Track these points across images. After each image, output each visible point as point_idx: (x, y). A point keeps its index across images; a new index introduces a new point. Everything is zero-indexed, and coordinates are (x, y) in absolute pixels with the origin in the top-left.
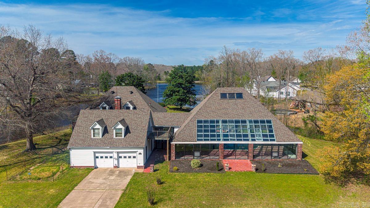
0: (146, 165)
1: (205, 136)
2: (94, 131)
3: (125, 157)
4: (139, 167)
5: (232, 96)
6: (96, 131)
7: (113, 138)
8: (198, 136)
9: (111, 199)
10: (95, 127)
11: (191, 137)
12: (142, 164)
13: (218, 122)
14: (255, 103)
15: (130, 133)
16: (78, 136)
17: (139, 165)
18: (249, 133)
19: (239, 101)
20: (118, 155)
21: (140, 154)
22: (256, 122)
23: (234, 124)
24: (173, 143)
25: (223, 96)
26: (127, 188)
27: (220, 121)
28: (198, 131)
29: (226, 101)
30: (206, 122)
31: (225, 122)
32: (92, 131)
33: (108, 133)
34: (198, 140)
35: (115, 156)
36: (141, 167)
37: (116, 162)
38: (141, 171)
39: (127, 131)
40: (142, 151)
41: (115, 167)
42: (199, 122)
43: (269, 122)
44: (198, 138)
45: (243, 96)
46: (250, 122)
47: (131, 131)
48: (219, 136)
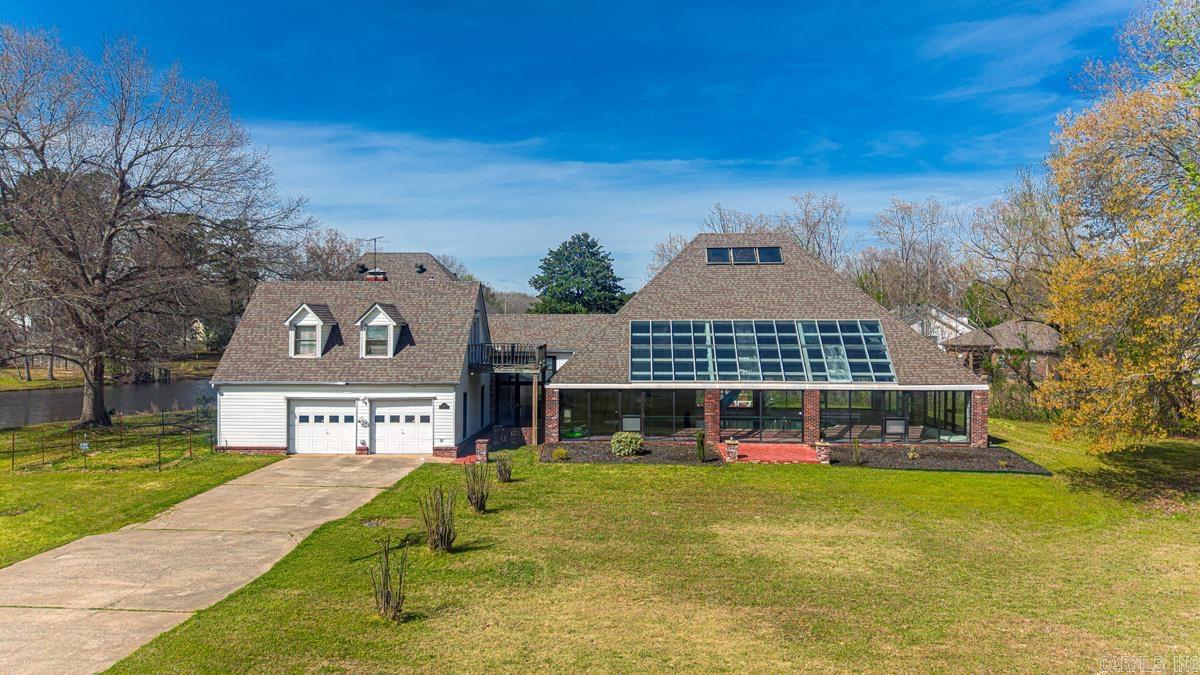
0: (465, 448)
2: (297, 336)
3: (395, 419)
4: (438, 451)
5: (745, 255)
6: (305, 335)
7: (357, 357)
8: (635, 367)
9: (342, 500)
10: (304, 322)
11: (611, 369)
12: (450, 442)
13: (700, 328)
14: (824, 276)
15: (413, 343)
16: (247, 351)
17: (438, 444)
18: (805, 360)
19: (770, 269)
20: (372, 412)
21: (444, 406)
22: (824, 328)
23: (754, 334)
24: (553, 386)
25: (717, 255)
26: (397, 485)
27: (707, 326)
28: (637, 353)
29: (724, 271)
30: (658, 327)
31: (722, 327)
32: (292, 334)
33: (341, 344)
34: (635, 378)
35: (362, 411)
36: (447, 449)
37: (364, 435)
38: (448, 460)
39: (405, 338)
40: (450, 397)
41: (360, 451)
42: (638, 327)
43: (871, 327)
44: (634, 373)
45: (783, 255)
46: (808, 327)
47: (416, 338)
48: (703, 367)
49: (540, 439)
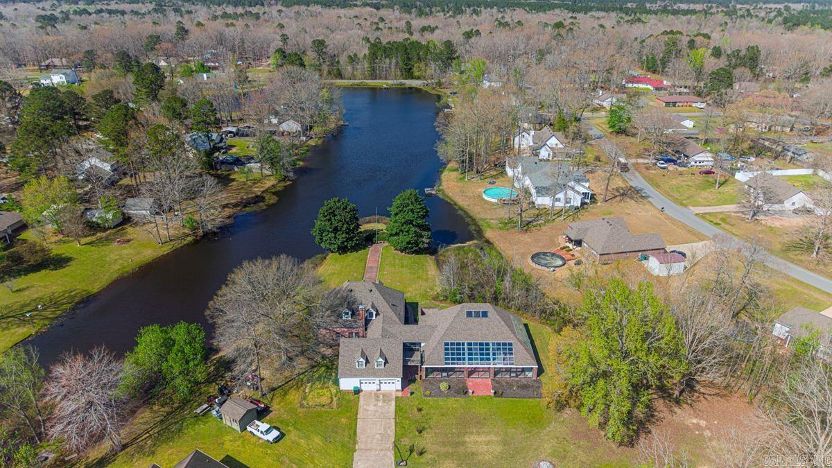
0: (403, 387)
1: (453, 359)
3: (385, 383)
4: (397, 390)
5: (477, 315)
6: (360, 363)
7: (374, 368)
8: (446, 359)
9: (389, 428)
10: (359, 360)
11: (439, 360)
12: (400, 388)
13: (463, 344)
14: (500, 323)
16: (344, 366)
18: (491, 357)
19: (484, 319)
20: (380, 382)
21: (398, 381)
22: (499, 344)
23: (478, 347)
24: (424, 366)
25: (469, 314)
26: (396, 415)
27: (466, 344)
28: (446, 354)
29: (471, 319)
30: (452, 344)
31: (470, 344)
32: (357, 363)
33: (370, 363)
34: (446, 364)
35: (378, 382)
36: (399, 390)
37: (378, 387)
38: (400, 394)
39: (386, 362)
40: (400, 379)
41: (377, 390)
42: (446, 344)
43: (510, 344)
44: (446, 361)
45: (489, 314)
46: (493, 344)
47: (389, 363)
48: (464, 359)
49: (421, 379)
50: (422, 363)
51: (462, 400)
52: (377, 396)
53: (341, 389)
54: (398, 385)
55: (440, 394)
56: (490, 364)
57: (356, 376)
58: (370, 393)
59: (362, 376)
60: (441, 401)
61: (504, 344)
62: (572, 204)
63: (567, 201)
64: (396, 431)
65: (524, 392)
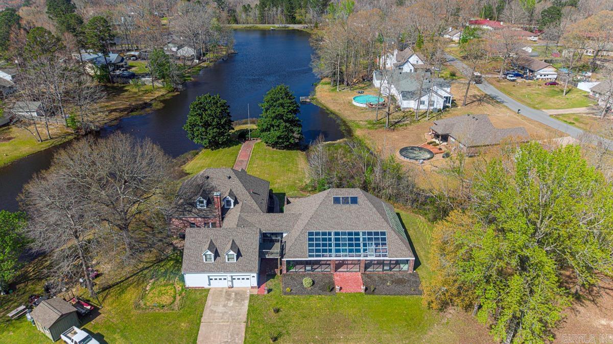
0: (260, 283)
1: (318, 251)
2: (206, 257)
3: (239, 279)
4: (252, 287)
5: (346, 201)
6: (208, 257)
7: (225, 262)
8: (310, 251)
9: (237, 334)
10: (207, 254)
11: (302, 252)
12: (256, 284)
13: (330, 234)
14: (371, 210)
15: (242, 256)
16: (190, 260)
17: (252, 285)
18: (362, 248)
19: (354, 206)
20: (232, 278)
21: (253, 277)
22: (370, 234)
23: (347, 237)
24: (284, 259)
25: (337, 200)
26: (248, 319)
27: (332, 234)
28: (310, 245)
29: (339, 206)
30: (317, 234)
31: (337, 234)
32: (204, 257)
33: (219, 256)
34: (310, 256)
35: (230, 279)
36: (255, 287)
37: (230, 283)
38: (255, 292)
39: (239, 256)
40: (255, 275)
41: (229, 288)
42: (311, 234)
43: (383, 234)
45: (358, 200)
46: (364, 233)
47: (242, 254)
48: (330, 251)
49: (281, 273)
50: (282, 255)
51: (327, 298)
52: (228, 294)
53: (187, 286)
54: (254, 281)
55: (302, 291)
56: (360, 256)
57: (203, 271)
58: (221, 290)
59: (210, 271)
60: (303, 301)
61: (376, 233)
62: (435, 107)
63: (431, 103)
64: (245, 338)
65: (399, 288)
